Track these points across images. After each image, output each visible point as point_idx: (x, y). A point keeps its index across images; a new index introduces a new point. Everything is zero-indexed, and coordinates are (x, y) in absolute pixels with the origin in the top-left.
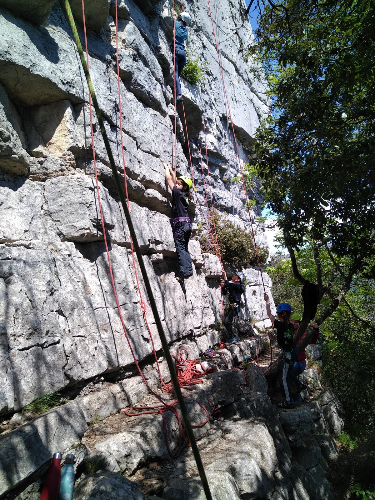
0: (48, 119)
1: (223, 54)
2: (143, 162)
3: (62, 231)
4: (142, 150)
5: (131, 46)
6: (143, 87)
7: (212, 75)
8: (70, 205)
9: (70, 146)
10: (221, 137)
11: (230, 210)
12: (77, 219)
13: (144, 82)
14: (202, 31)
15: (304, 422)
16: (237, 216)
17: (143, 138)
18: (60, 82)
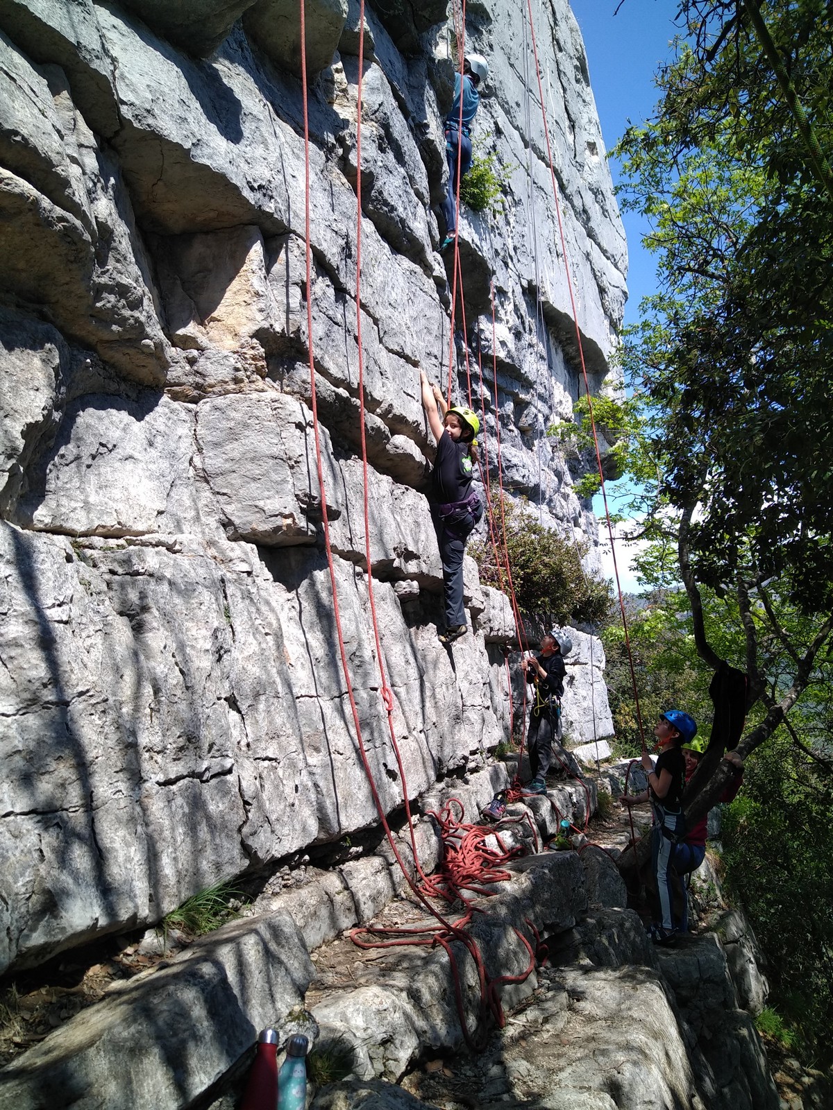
0: (211, 265)
1: (536, 150)
2: (388, 375)
3: (233, 518)
4: (387, 348)
5: (373, 117)
6: (393, 209)
7: (512, 193)
8: (253, 460)
9: (256, 328)
10: (522, 331)
11: (533, 494)
12: (267, 493)
13: (395, 197)
14: (497, 97)
15: (709, 980)
16: (545, 507)
17: (390, 321)
18: (245, 185)
